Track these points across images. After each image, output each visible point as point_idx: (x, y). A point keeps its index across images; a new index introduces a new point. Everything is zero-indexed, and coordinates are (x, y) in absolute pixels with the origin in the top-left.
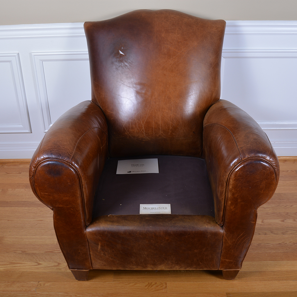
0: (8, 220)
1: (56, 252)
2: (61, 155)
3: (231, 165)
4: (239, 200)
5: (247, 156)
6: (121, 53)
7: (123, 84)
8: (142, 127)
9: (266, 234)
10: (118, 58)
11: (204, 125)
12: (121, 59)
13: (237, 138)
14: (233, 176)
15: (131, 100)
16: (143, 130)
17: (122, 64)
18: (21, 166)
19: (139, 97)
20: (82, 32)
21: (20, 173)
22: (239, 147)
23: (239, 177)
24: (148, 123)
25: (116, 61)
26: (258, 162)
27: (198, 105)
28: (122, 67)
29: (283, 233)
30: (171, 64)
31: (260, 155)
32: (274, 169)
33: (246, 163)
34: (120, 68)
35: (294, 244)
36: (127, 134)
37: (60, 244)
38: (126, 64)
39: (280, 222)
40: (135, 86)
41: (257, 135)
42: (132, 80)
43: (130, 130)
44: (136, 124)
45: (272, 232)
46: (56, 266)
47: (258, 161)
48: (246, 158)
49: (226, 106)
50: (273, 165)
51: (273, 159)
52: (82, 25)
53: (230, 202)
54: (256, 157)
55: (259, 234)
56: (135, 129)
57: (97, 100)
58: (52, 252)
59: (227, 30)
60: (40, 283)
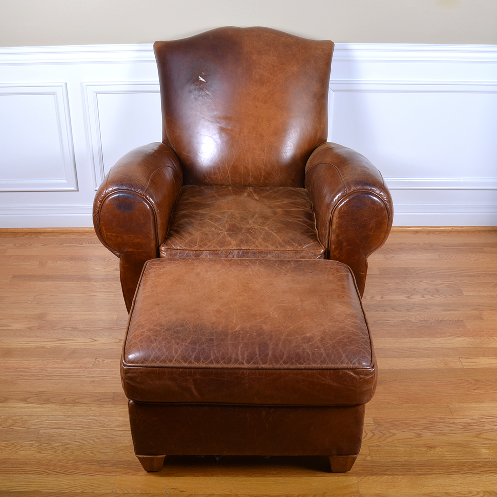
0: (51, 296)
1: (116, 328)
2: (133, 186)
3: (335, 200)
4: (345, 244)
5: (353, 188)
6: (202, 79)
7: (203, 118)
8: (227, 173)
9: (385, 311)
10: (197, 85)
11: (306, 170)
12: (201, 86)
13: (343, 171)
14: (337, 212)
15: (213, 138)
16: (228, 177)
17: (202, 94)
18: (63, 236)
19: (223, 135)
20: (152, 56)
21: (62, 244)
22: (343, 180)
23: (344, 214)
24: (235, 168)
25: (195, 90)
26: (366, 196)
27: (298, 146)
28: (202, 97)
29: (408, 310)
30: (264, 94)
31: (369, 188)
32: (386, 205)
33: (351, 197)
34: (200, 98)
35: (421, 321)
36: (208, 182)
37: (127, 302)
38: (208, 93)
39: (404, 298)
40: (218, 120)
41: (366, 168)
42: (216, 113)
43: (212, 176)
44: (219, 168)
45: (393, 309)
46: (116, 343)
47: (365, 194)
48: (352, 190)
49: (332, 146)
50: (385, 200)
51: (383, 193)
52: (151, 47)
53: (334, 247)
54: (364, 189)
55: (377, 311)
56: (218, 175)
57: (170, 139)
58: (110, 328)
59: (335, 54)
60: (98, 359)
